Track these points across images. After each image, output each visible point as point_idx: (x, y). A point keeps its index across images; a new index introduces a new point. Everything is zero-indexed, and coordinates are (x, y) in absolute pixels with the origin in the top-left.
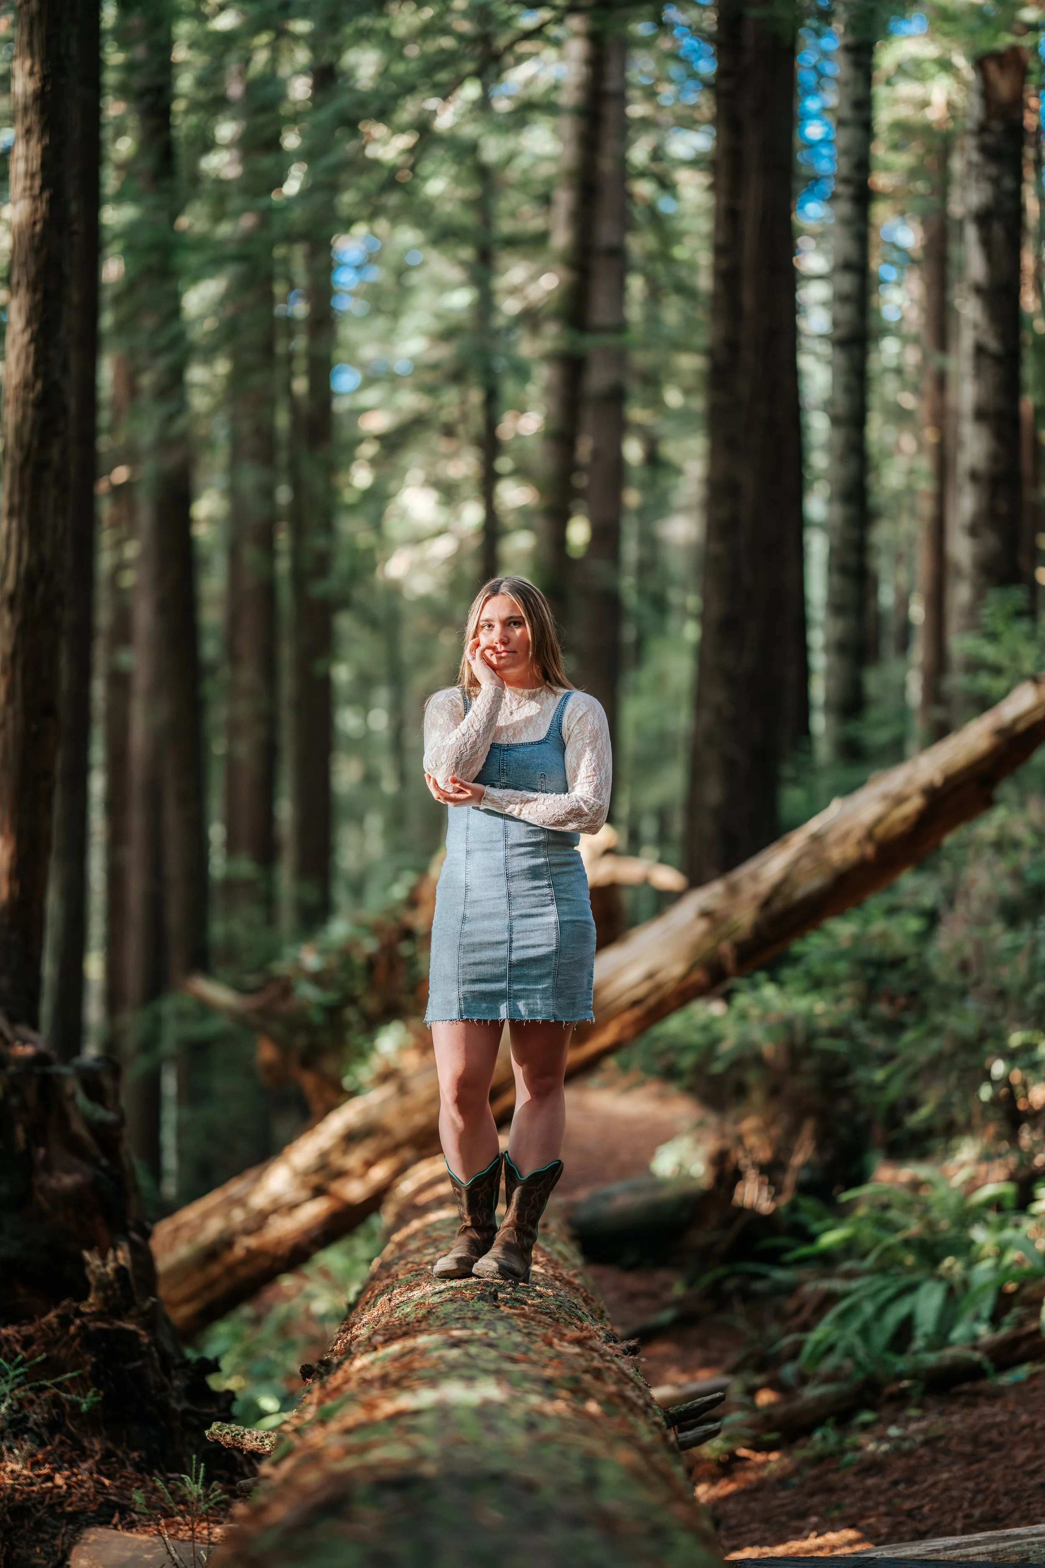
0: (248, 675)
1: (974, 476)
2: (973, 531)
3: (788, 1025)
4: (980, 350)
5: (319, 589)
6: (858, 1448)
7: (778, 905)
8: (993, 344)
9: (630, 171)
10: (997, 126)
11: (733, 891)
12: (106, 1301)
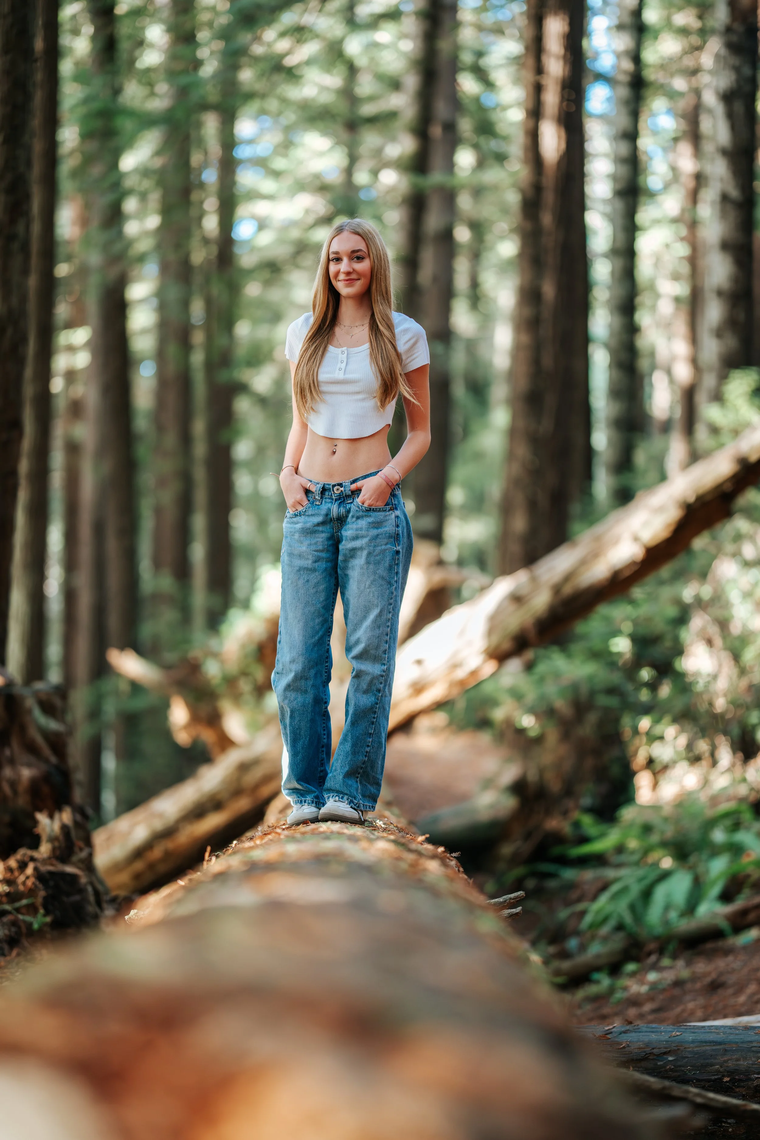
0: (171, 440)
1: (720, 293)
2: (719, 334)
3: (575, 687)
4: (725, 198)
5: (223, 376)
6: (625, 989)
7: (568, 590)
8: (734, 193)
9: (460, 65)
10: (739, 27)
11: (534, 580)
12: (54, 849)
